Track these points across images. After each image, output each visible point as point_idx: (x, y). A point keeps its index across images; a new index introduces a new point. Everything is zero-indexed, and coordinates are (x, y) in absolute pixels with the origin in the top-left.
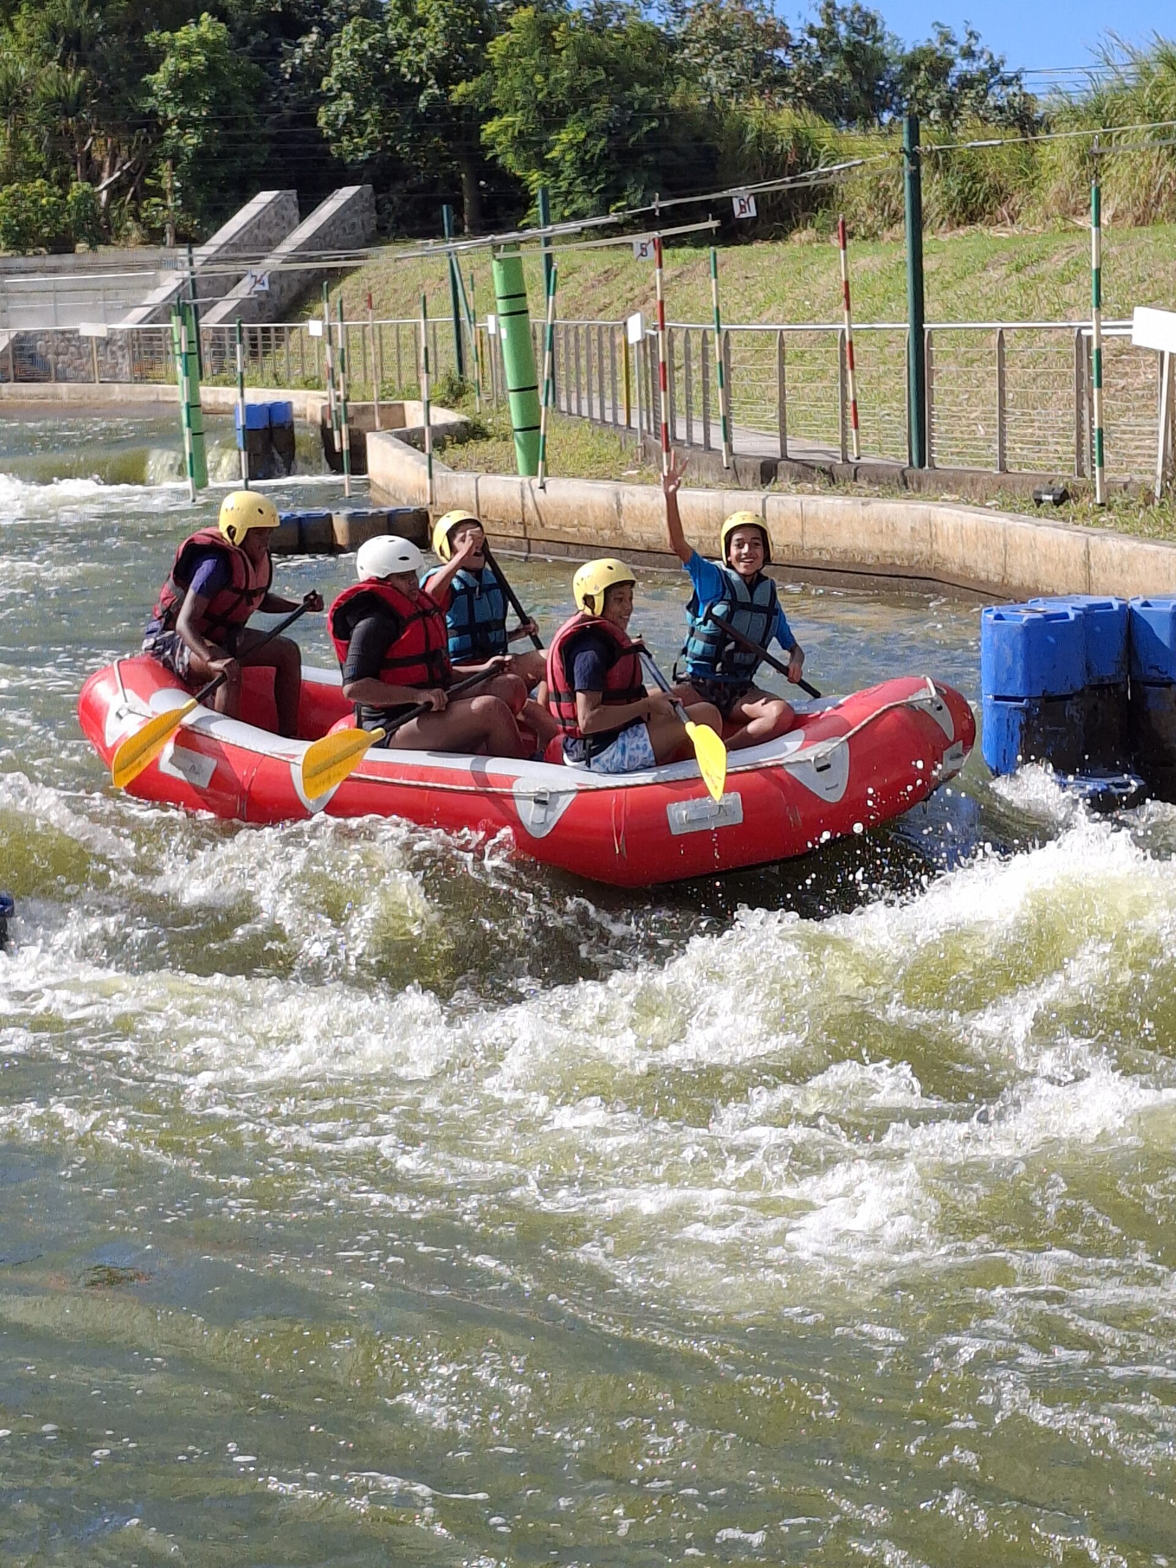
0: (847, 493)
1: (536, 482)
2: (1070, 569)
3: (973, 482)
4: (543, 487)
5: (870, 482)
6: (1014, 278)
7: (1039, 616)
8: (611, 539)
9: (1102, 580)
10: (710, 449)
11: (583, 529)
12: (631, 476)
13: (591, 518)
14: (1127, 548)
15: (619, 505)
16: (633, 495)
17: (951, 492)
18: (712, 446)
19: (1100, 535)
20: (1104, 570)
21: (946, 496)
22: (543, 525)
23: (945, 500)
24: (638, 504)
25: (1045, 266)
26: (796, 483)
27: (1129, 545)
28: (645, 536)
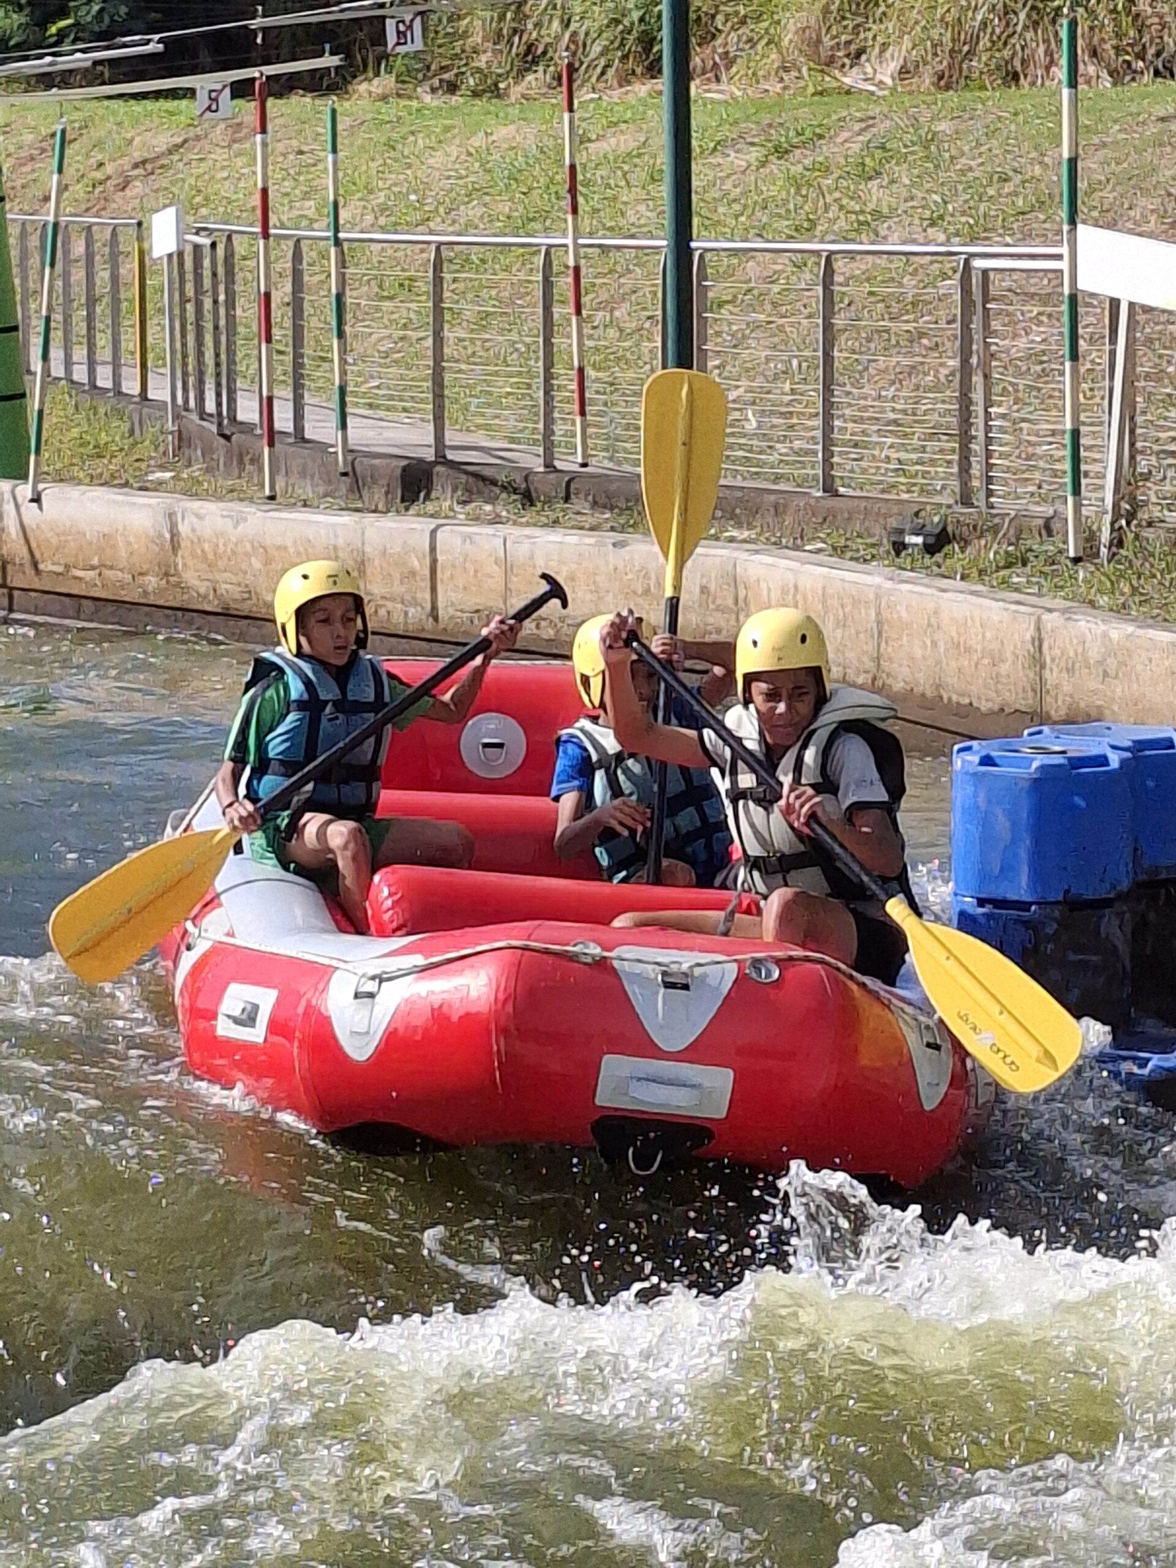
0: (556, 522)
1: (25, 490)
2: (1004, 668)
3: (778, 510)
4: (37, 500)
5: (595, 504)
6: (775, 166)
7: (1058, 760)
8: (159, 591)
9: (1067, 688)
10: (304, 440)
11: (107, 573)
12: (161, 483)
13: (123, 553)
14: (1115, 635)
15: (174, 534)
16: (200, 517)
17: (739, 525)
18: (308, 435)
19: (1064, 611)
20: (1071, 670)
21: (735, 533)
22: (35, 564)
23: (732, 540)
24: (208, 532)
25: (826, 150)
26: (464, 503)
27: (1119, 631)
28: (223, 588)
